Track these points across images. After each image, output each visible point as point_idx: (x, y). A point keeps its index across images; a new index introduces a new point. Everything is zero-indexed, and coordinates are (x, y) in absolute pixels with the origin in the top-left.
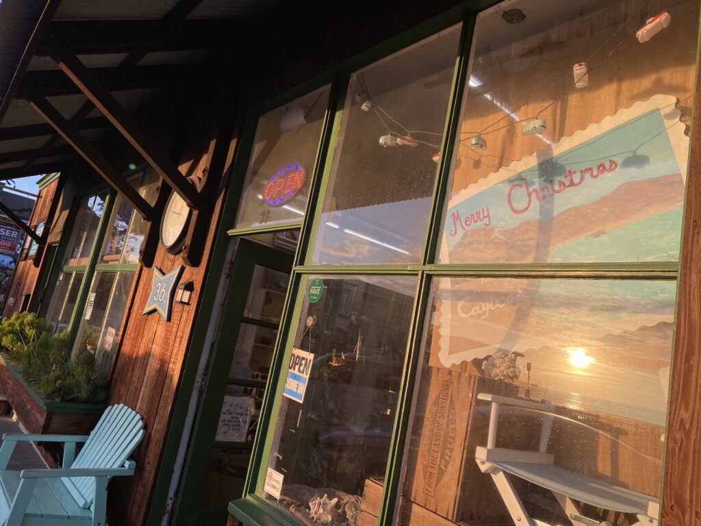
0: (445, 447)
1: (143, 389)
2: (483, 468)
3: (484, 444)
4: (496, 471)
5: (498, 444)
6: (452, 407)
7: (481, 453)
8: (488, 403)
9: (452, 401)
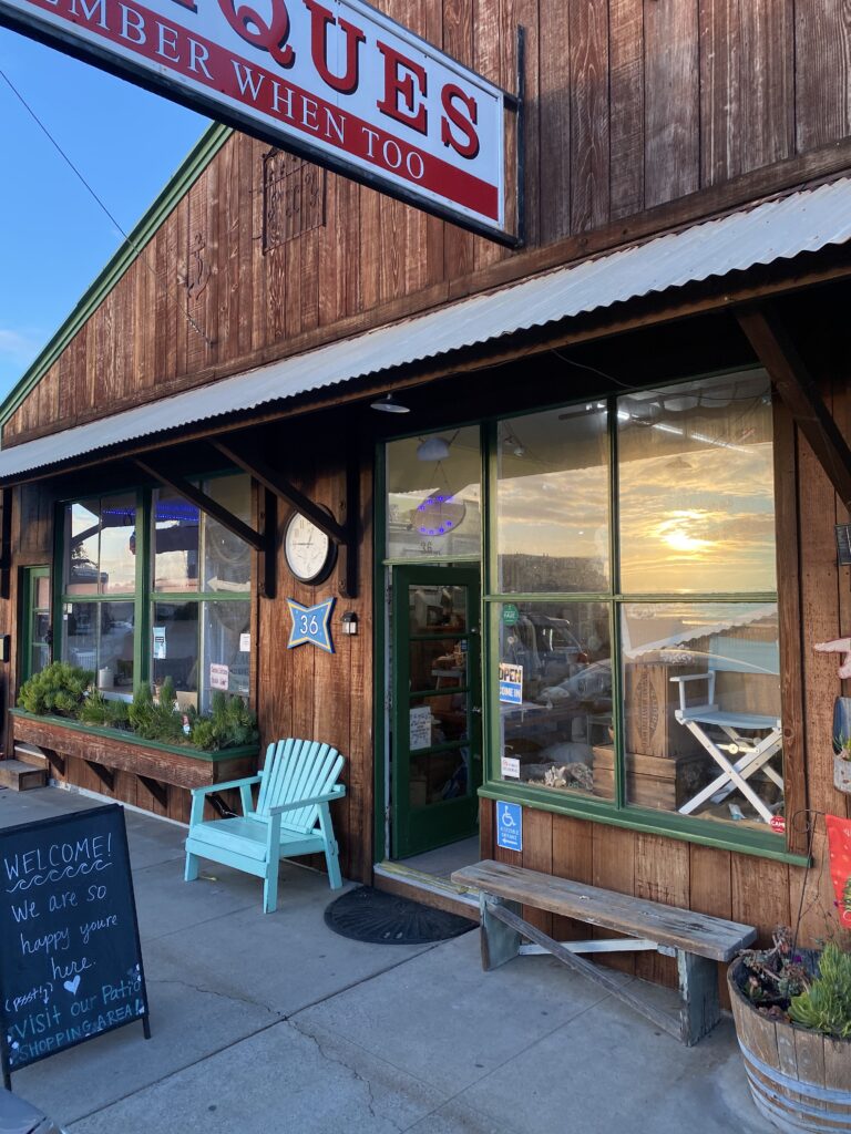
0: (651, 715)
1: (316, 720)
2: (682, 723)
3: (679, 708)
4: (689, 722)
5: (687, 706)
6: (652, 688)
7: (679, 714)
8: (678, 683)
9: (651, 685)
